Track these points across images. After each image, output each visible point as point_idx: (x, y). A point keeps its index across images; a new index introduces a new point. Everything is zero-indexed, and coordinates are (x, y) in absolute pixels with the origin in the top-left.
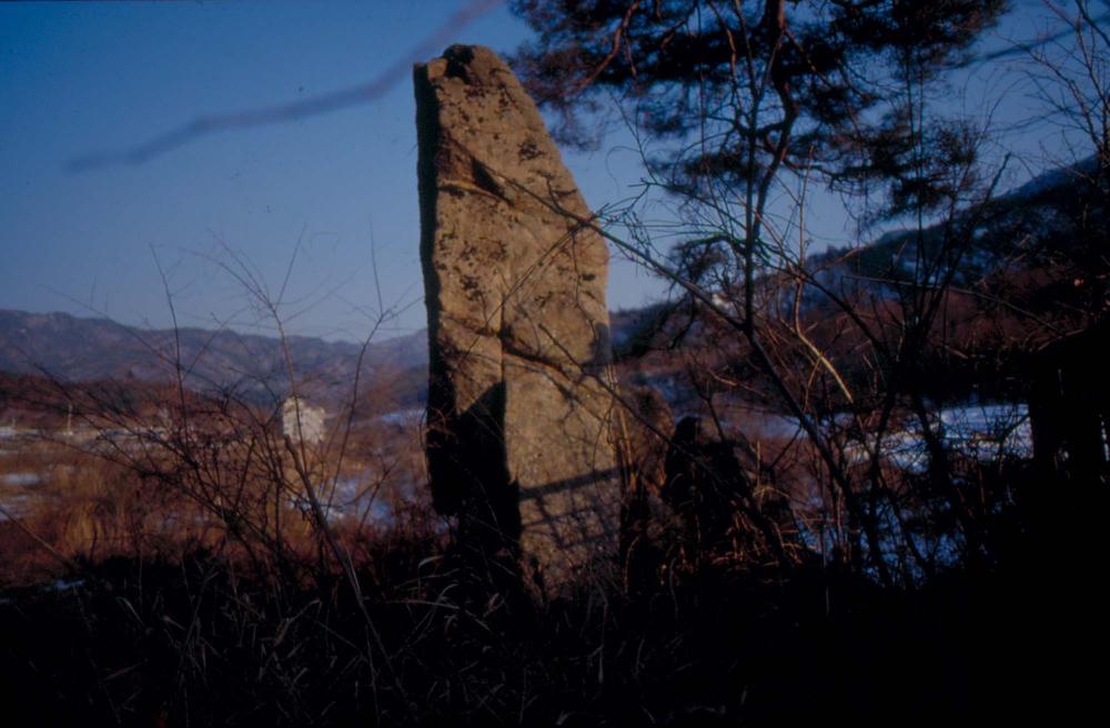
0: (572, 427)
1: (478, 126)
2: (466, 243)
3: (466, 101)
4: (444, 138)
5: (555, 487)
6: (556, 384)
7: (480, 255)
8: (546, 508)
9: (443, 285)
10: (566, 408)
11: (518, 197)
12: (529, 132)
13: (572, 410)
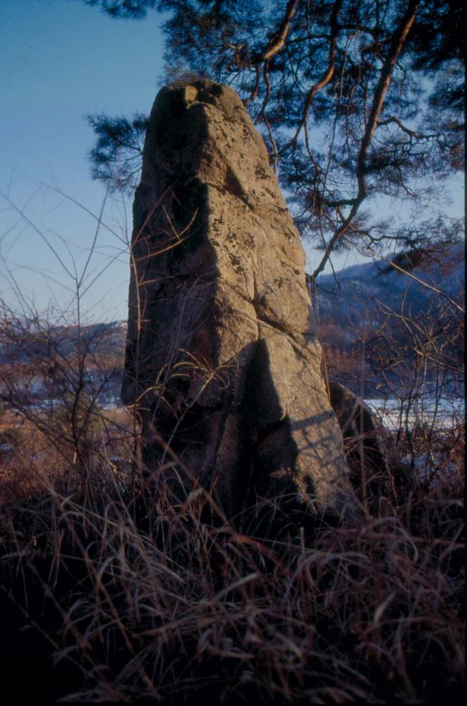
0: (306, 377)
1: (231, 144)
2: (229, 229)
3: (223, 123)
4: (209, 145)
5: (309, 422)
6: (292, 345)
7: (238, 241)
8: (308, 437)
9: (219, 258)
10: (301, 364)
11: (257, 205)
12: (260, 159)
13: (305, 367)
